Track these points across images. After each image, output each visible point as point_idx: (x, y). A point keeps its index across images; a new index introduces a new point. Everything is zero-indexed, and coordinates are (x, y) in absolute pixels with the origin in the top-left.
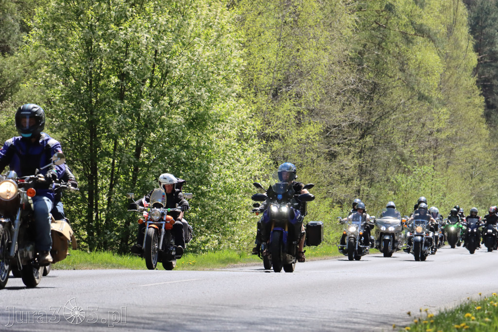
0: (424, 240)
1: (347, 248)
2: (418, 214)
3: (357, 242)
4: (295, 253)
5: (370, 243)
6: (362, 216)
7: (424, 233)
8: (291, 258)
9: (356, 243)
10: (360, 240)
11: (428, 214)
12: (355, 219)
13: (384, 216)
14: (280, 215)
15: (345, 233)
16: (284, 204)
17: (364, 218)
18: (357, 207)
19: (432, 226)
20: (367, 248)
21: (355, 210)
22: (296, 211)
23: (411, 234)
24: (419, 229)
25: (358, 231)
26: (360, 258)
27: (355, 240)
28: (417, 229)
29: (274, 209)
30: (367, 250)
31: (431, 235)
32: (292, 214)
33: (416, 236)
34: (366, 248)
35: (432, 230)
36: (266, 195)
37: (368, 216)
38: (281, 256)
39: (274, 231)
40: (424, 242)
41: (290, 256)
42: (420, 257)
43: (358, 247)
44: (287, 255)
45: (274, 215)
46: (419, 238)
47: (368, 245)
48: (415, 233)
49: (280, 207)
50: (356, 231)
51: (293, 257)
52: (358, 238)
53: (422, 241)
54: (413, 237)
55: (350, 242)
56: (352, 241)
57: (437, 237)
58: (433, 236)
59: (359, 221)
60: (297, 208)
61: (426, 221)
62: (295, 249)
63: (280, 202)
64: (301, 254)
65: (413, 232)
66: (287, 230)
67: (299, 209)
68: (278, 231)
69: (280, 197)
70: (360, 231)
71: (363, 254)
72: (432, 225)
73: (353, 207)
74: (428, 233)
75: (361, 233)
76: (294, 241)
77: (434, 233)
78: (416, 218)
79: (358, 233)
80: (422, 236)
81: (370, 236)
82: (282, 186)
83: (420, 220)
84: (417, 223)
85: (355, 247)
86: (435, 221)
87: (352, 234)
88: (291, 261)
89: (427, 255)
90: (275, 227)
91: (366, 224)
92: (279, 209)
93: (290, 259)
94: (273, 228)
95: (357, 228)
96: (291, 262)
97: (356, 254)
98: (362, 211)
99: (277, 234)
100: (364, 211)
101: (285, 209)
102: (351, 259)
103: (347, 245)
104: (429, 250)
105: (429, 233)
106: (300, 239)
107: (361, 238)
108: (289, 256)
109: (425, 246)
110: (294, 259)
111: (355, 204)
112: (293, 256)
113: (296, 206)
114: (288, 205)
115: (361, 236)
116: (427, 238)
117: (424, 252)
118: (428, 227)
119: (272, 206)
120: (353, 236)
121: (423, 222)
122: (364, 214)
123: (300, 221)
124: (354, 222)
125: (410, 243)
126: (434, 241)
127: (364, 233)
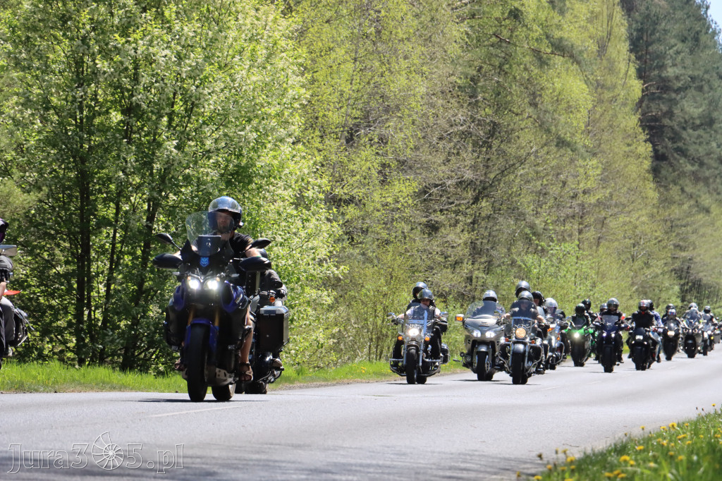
0: (527, 350)
1: (404, 363)
3: (421, 352)
4: (232, 366)
5: (441, 355)
6: (428, 310)
7: (528, 340)
8: (225, 375)
9: (418, 355)
10: (425, 351)
11: (532, 310)
12: (418, 315)
13: (479, 314)
14: (204, 296)
15: (400, 338)
16: (213, 276)
17: (432, 315)
18: (421, 296)
19: (539, 329)
20: (437, 364)
21: (416, 301)
22: (236, 289)
23: (507, 340)
24: (521, 332)
25: (422, 335)
26: (425, 381)
27: (418, 350)
28: (517, 332)
29: (194, 284)
30: (437, 367)
31: (539, 342)
32: (227, 295)
33: (515, 343)
34: (435, 363)
35: (539, 335)
36: (180, 257)
37: (438, 312)
38: (206, 372)
39: (193, 325)
40: (527, 354)
41: (223, 371)
42: (520, 377)
43: (423, 361)
44: (217, 370)
45: (193, 295)
46: (521, 347)
47: (437, 357)
48: (514, 339)
49: (205, 280)
50: (419, 336)
51: (228, 375)
52: (422, 348)
53: (525, 351)
54: (509, 345)
55: (409, 355)
56: (413, 351)
58: (541, 345)
59: (423, 318)
60: (237, 282)
61: (530, 320)
62: (233, 359)
63: (204, 271)
64: (245, 368)
65: (510, 337)
66: (217, 324)
67: (241, 285)
68: (201, 325)
69: (204, 261)
70: (425, 334)
71: (431, 374)
72: (540, 326)
73: (415, 295)
74: (533, 340)
75: (428, 338)
76: (231, 344)
77: (543, 340)
78: (514, 314)
79: (421, 339)
80: (525, 344)
81: (441, 343)
82: (209, 242)
83: (522, 318)
84: (518, 322)
85: (418, 362)
86: (545, 321)
87: (413, 339)
88: (225, 380)
89: (530, 375)
90: (196, 316)
91: (435, 323)
92: (202, 284)
93: (222, 377)
94: (191, 320)
95: (420, 330)
96: (226, 383)
97: (419, 373)
98: (428, 303)
99: (199, 332)
100: (432, 303)
101: (214, 285)
102: (411, 381)
103: (404, 359)
105: (535, 339)
106: (242, 340)
107: (427, 347)
108: (221, 373)
109: (528, 360)
110: (230, 377)
111: (417, 290)
112: (228, 372)
113: (235, 278)
114: (220, 277)
115: (426, 343)
116: (532, 347)
117: (527, 370)
118: (534, 330)
119: (189, 278)
120: (414, 343)
121: (526, 322)
122: (431, 307)
123: (242, 306)
124: (416, 321)
125: (504, 355)
126: (543, 352)
127: (432, 338)
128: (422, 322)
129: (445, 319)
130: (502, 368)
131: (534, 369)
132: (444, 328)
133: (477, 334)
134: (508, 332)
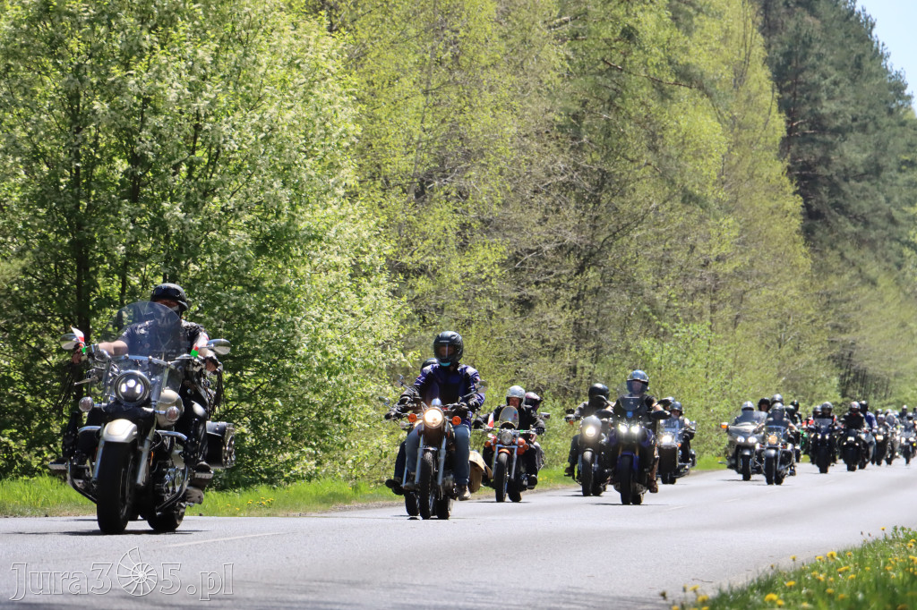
0: (779, 453)
2: (771, 419)
5: (690, 459)
7: (780, 445)
11: (785, 419)
12: (669, 425)
13: (740, 422)
17: (682, 424)
19: (791, 436)
20: (687, 467)
23: (761, 447)
24: (773, 439)
28: (770, 439)
30: (687, 469)
31: (790, 447)
33: (768, 448)
35: (790, 440)
37: (687, 422)
40: (779, 458)
42: (775, 478)
46: (773, 452)
47: (687, 461)
50: (672, 442)
53: (776, 456)
54: (764, 450)
57: (798, 452)
59: (675, 427)
61: (783, 428)
65: (764, 444)
70: (676, 441)
71: (681, 475)
72: (792, 433)
74: (785, 445)
77: (794, 445)
78: (768, 423)
79: (673, 445)
80: (777, 449)
81: (689, 448)
83: (775, 427)
84: (770, 430)
86: (796, 428)
89: (783, 477)
91: (685, 432)
95: (673, 437)
98: (678, 414)
100: (681, 414)
104: (787, 469)
105: (786, 445)
109: (781, 464)
116: (784, 452)
117: (780, 472)
118: (785, 436)
121: (778, 430)
122: (681, 418)
124: (669, 430)
125: (760, 460)
126: (794, 455)
127: (682, 444)
128: (674, 430)
129: (693, 428)
130: (758, 471)
131: (789, 472)
132: (692, 436)
133: (741, 439)
134: (763, 440)
